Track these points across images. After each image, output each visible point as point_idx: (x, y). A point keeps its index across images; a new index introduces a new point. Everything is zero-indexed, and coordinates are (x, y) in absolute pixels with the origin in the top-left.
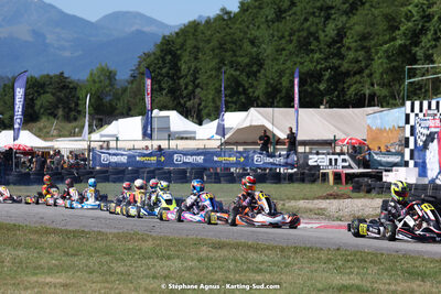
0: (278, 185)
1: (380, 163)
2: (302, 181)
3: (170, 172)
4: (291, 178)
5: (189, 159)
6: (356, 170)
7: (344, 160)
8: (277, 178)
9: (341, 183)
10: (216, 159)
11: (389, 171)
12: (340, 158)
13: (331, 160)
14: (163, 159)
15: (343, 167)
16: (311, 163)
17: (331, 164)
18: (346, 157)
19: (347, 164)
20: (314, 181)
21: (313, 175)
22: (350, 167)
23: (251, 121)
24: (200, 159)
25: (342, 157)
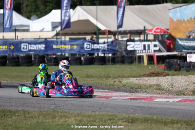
0: (103, 66)
1: (184, 47)
2: (123, 62)
3: (18, 57)
4: (114, 61)
5: (34, 47)
6: (165, 53)
7: (155, 46)
8: (103, 61)
9: (154, 64)
10: (54, 47)
11: (191, 53)
12: (152, 44)
13: (144, 46)
14: (12, 47)
15: (155, 51)
16: (129, 48)
17: (145, 48)
18: (157, 43)
19: (157, 49)
20: (131, 62)
21: (131, 58)
22: (160, 51)
23: (79, 16)
24: (42, 47)
25: (154, 43)
